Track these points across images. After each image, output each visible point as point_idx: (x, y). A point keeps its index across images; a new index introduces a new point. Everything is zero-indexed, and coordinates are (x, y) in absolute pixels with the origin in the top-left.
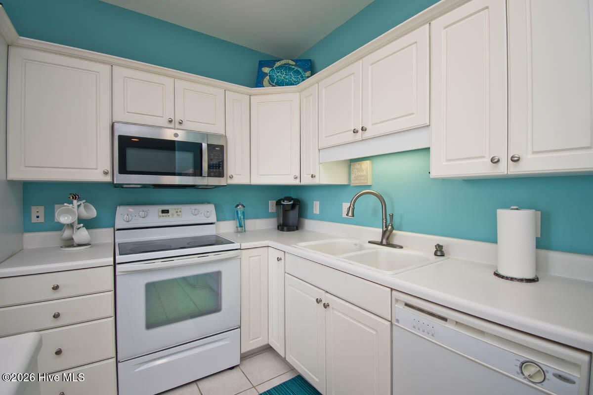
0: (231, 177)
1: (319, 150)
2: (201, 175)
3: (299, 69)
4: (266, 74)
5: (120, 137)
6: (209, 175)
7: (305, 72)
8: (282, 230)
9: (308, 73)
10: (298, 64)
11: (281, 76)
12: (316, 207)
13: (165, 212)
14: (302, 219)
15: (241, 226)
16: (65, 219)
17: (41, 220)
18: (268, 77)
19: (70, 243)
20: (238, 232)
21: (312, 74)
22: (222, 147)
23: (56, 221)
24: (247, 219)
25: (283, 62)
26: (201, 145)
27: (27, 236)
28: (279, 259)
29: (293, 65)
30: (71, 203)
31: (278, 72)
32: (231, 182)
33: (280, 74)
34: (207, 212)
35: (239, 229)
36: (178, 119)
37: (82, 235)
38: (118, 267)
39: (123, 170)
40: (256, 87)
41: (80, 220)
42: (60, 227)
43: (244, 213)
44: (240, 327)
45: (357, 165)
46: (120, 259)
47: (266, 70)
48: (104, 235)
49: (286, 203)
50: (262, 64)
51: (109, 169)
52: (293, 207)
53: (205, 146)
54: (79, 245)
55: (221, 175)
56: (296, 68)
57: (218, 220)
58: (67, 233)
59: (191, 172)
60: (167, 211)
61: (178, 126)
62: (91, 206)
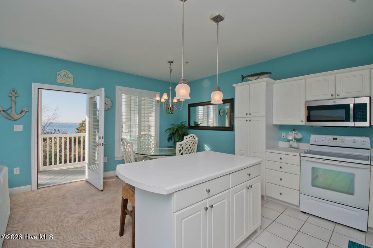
2: (349, 121)
5: (308, 107)
16: (290, 138)
17: (285, 137)
27: (280, 142)
30: (292, 132)
34: (363, 141)
36: (337, 93)
38: (301, 157)
39: (309, 120)
42: (289, 141)
44: (368, 211)
51: (304, 120)
53: (351, 106)
54: (294, 148)
58: (291, 143)
59: (344, 119)
60: (336, 139)
61: (337, 97)
62: (300, 134)
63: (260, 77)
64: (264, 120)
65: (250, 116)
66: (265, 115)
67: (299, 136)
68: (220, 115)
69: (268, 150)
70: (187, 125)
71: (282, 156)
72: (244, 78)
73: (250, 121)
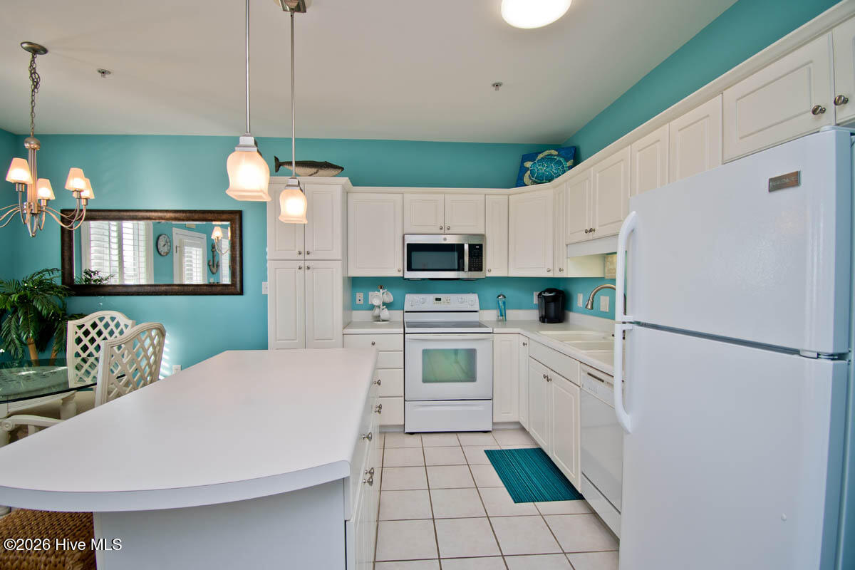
0: (490, 271)
1: (567, 245)
2: (463, 270)
3: (561, 159)
4: (527, 169)
5: (408, 245)
6: (470, 270)
7: (567, 161)
8: (543, 322)
9: (570, 163)
10: (561, 153)
11: (542, 169)
12: (580, 300)
13: (438, 299)
14: (567, 312)
15: (502, 315)
16: (376, 302)
17: (362, 302)
18: (529, 172)
19: (377, 318)
20: (499, 321)
21: (575, 164)
22: (481, 246)
23: (370, 303)
24: (509, 309)
25: (546, 153)
26: (463, 245)
27: (355, 313)
28: (524, 344)
29: (555, 155)
30: (379, 291)
31: (539, 165)
32: (488, 275)
33: (541, 167)
34: (471, 300)
35: (501, 318)
36: (447, 225)
37: (385, 313)
38: (406, 335)
39: (410, 269)
40: (517, 186)
41: (384, 304)
42: (372, 307)
43: (504, 303)
44: (492, 399)
45: (610, 258)
46: (407, 330)
47: (528, 164)
48: (397, 315)
49: (547, 294)
50: (526, 158)
51: (402, 268)
52: (554, 299)
53: (466, 247)
54: (383, 321)
55: (480, 269)
56: (558, 159)
57: (480, 309)
58: (377, 312)
59: (456, 268)
60: (439, 299)
61: (447, 232)
62: (390, 294)
63: (322, 172)
64: (338, 266)
65: (307, 257)
66: (340, 257)
67: (389, 298)
68: (160, 254)
69: (347, 331)
70: (58, 281)
71: (374, 339)
72: (280, 166)
73: (308, 268)
